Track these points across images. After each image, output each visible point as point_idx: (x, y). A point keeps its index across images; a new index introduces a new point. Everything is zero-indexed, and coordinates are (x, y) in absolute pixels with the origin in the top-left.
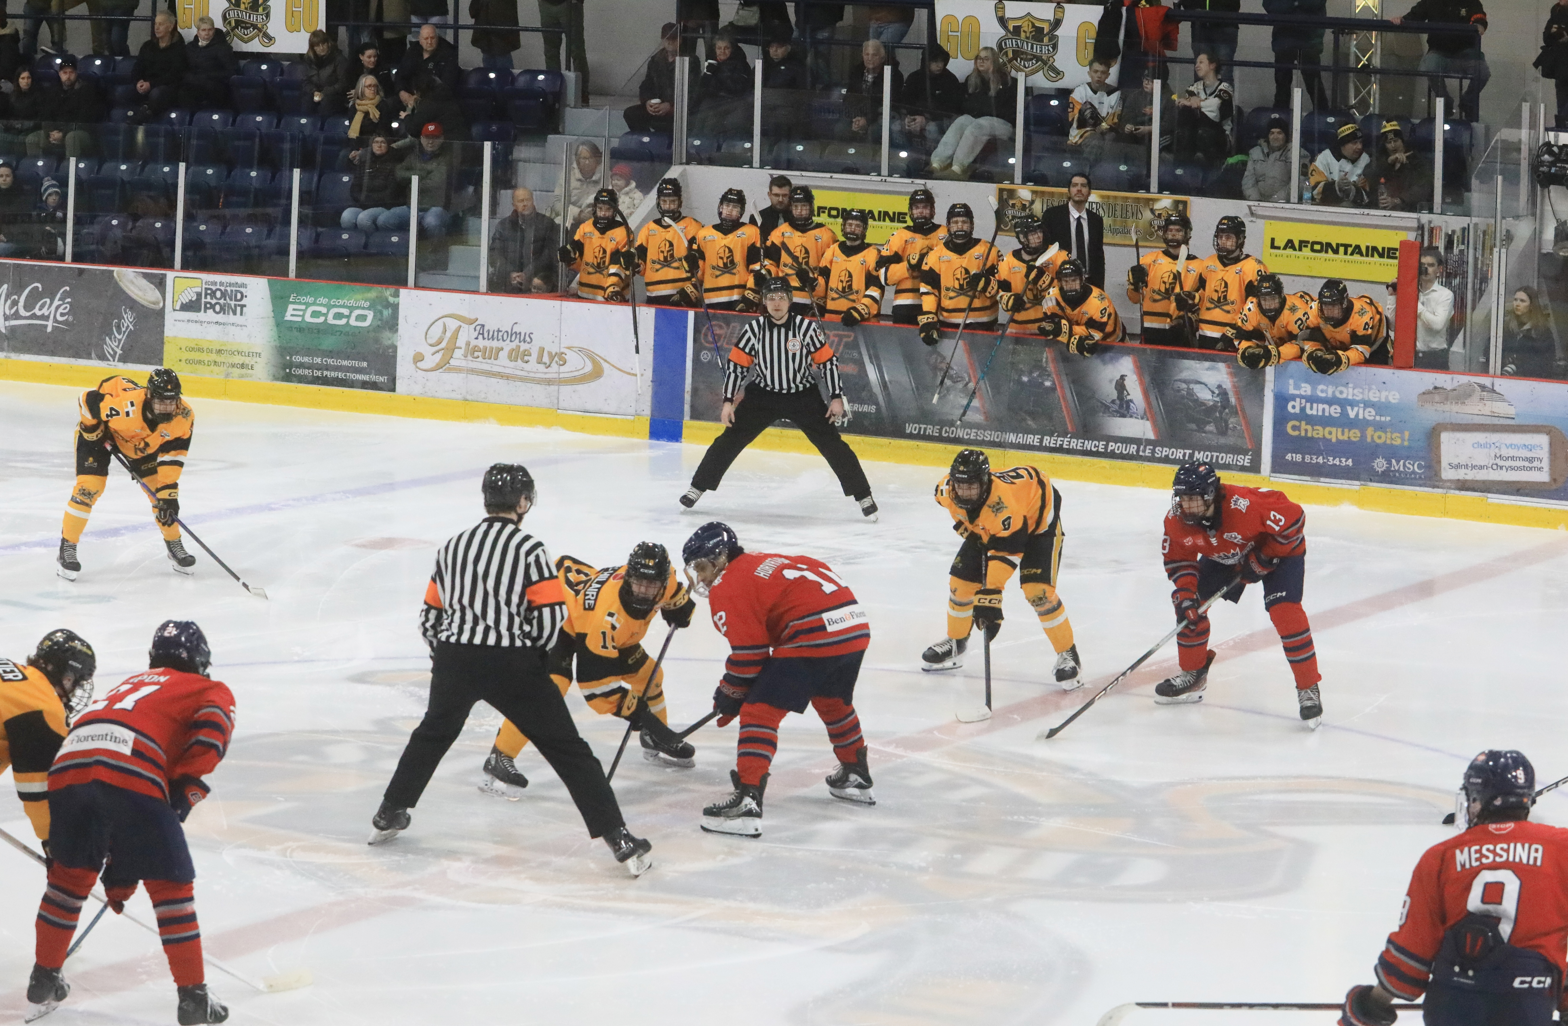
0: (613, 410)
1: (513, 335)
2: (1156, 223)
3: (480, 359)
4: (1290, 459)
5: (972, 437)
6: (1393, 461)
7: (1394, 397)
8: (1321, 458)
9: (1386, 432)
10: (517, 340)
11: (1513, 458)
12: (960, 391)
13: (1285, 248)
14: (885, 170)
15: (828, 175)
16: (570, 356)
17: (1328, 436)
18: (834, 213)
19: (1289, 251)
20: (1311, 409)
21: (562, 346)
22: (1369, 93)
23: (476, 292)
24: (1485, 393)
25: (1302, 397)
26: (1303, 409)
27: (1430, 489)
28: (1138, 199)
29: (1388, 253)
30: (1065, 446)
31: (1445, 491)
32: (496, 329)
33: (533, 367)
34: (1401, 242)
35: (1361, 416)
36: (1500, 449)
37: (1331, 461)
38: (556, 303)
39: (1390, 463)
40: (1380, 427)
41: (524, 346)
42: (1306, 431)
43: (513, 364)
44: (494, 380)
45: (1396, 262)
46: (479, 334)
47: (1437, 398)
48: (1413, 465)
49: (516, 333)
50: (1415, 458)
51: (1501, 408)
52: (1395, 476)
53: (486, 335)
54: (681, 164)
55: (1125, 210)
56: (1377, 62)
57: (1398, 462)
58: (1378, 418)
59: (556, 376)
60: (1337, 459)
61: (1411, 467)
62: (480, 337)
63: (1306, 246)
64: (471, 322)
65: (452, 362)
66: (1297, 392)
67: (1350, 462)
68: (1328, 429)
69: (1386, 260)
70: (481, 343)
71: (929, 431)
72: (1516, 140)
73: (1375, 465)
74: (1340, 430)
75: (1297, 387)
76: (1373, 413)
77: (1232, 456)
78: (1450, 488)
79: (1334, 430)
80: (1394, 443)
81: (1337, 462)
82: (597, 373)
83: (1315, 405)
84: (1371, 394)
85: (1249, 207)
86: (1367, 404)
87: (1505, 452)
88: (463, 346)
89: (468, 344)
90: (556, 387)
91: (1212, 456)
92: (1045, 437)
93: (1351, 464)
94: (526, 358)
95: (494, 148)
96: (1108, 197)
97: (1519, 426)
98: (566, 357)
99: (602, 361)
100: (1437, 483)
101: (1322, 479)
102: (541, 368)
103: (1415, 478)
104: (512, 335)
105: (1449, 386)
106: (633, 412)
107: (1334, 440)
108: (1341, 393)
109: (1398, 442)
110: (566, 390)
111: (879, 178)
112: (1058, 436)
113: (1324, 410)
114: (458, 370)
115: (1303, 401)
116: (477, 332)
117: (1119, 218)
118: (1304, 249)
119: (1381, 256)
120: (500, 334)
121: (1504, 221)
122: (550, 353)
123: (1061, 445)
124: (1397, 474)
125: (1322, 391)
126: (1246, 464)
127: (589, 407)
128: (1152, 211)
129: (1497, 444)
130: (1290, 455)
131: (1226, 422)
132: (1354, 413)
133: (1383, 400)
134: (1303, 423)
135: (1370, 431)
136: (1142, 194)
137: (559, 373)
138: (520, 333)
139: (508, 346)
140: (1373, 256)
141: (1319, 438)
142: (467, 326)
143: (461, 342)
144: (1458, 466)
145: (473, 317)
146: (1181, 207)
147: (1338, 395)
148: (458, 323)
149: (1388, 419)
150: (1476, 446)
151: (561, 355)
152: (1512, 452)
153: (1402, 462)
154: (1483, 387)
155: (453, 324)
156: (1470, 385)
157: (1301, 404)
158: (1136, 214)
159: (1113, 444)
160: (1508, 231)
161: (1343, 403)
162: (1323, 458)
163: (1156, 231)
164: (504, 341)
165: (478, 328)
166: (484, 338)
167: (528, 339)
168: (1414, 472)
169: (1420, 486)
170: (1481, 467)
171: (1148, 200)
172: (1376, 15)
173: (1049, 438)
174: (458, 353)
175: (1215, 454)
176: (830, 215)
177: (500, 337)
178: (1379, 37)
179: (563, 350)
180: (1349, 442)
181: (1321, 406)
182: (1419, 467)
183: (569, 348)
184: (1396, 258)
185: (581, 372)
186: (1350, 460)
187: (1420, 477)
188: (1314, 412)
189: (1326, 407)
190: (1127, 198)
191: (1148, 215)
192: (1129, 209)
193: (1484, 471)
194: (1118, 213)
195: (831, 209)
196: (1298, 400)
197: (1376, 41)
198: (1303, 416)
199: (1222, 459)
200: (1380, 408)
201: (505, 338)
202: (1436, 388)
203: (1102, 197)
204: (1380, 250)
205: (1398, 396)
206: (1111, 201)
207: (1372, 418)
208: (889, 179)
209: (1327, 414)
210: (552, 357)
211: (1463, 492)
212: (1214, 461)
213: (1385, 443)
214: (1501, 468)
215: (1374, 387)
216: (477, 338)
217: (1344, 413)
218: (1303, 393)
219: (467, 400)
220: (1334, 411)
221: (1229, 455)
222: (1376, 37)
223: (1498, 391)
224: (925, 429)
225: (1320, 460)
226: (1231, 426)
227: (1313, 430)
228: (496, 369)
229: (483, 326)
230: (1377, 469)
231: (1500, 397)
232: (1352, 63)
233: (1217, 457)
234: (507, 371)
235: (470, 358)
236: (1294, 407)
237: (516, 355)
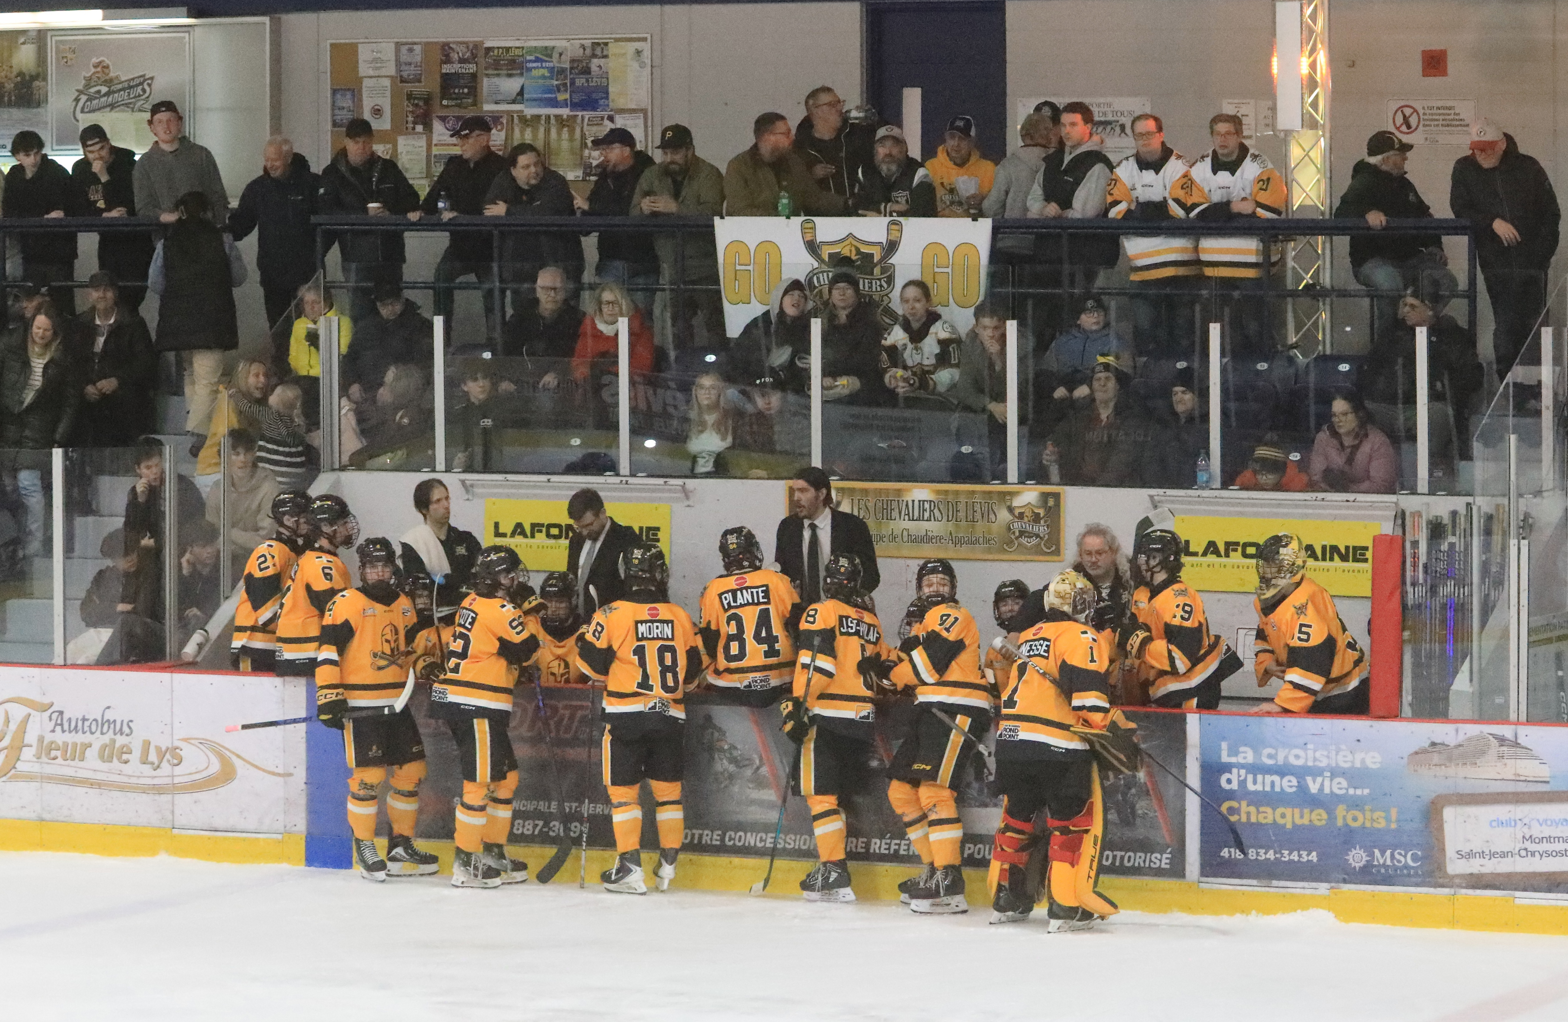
0: (251, 827)
1: (105, 724)
2: (1017, 526)
3: (60, 761)
4: (1227, 855)
5: (768, 845)
6: (1377, 852)
7: (1372, 760)
8: (1271, 852)
9: (1363, 811)
10: (111, 731)
11: (1549, 839)
12: (749, 781)
13: (1205, 554)
14: (624, 466)
15: (544, 478)
16: (188, 752)
17: (1281, 821)
18: (555, 531)
19: (1211, 558)
20: (1255, 783)
21: (175, 737)
22: (1316, 324)
23: (50, 665)
24: (1505, 748)
25: (1240, 766)
26: (1243, 783)
27: (1432, 890)
28: (990, 492)
29: (1356, 554)
30: (902, 852)
31: (1452, 891)
32: (80, 717)
33: (135, 770)
34: (1375, 539)
35: (1327, 790)
36: (1530, 828)
37: (1286, 856)
38: (165, 676)
39: (1372, 855)
40: (1356, 804)
41: (121, 740)
42: (1248, 814)
43: (105, 766)
44: (80, 790)
45: (1368, 566)
46: (56, 724)
47: (1436, 758)
48: (1405, 856)
49: (108, 721)
50: (1407, 848)
51: (1528, 768)
52: (1379, 871)
53: (66, 727)
54: (333, 470)
55: (970, 507)
56: (1326, 280)
57: (1383, 853)
58: (1351, 791)
59: (168, 780)
60: (1296, 853)
61: (1403, 859)
62: (58, 728)
63: (1236, 550)
64: (44, 708)
65: (20, 766)
66: (1233, 760)
67: (1314, 857)
68: (1280, 810)
69: (1351, 565)
70: (60, 737)
71: (706, 839)
72: (1533, 382)
73: (1350, 858)
74: (1297, 811)
75: (1233, 752)
76: (1344, 784)
77: (1143, 855)
78: (1460, 886)
79: (1288, 812)
80: (1376, 825)
81: (1295, 857)
82: (227, 774)
83: (1260, 777)
84: (1340, 758)
85: (1151, 497)
86: (1335, 773)
87: (1537, 831)
88: (34, 743)
89: (41, 739)
90: (169, 797)
91: (1115, 857)
92: (874, 840)
93: (1315, 859)
94: (125, 757)
95: (66, 456)
96: (946, 492)
97: (1554, 793)
98: (181, 753)
99: (234, 758)
100: (1441, 881)
101: (1275, 883)
102: (147, 770)
103: (1409, 875)
104: (103, 725)
105: (1452, 741)
106: (282, 830)
107: (1289, 826)
108: (1297, 757)
109: (1382, 824)
110: (184, 801)
111: (617, 480)
112: (891, 838)
113: (1273, 783)
114: (29, 777)
115: (1243, 772)
116: (53, 722)
117: (963, 523)
118: (1232, 554)
119: (1344, 558)
120: (87, 724)
121: (1521, 500)
122: (158, 749)
123: (896, 851)
124: (1383, 871)
125: (1270, 756)
126: (1163, 866)
127: (219, 823)
128: (1011, 509)
129: (1526, 821)
130: (1226, 850)
131: (1133, 808)
132: (1317, 786)
133: (1358, 765)
134: (1244, 804)
135: (1340, 810)
136: (996, 487)
137: (173, 776)
138: (115, 721)
139: (98, 741)
140: (1332, 559)
141: (1267, 824)
142: (38, 714)
143: (31, 737)
144: (1470, 855)
145: (46, 700)
146: (1051, 502)
147: (1293, 761)
148: (25, 710)
149: (1366, 791)
150: (1494, 824)
151: (174, 750)
152: (1547, 832)
153: (1388, 852)
154: (1502, 740)
155: (18, 712)
156: (1481, 738)
157: (1239, 776)
158: (988, 513)
159: (971, 846)
160: (1527, 516)
161: (1300, 773)
162: (1275, 853)
163: (1017, 538)
164: (92, 733)
165: (55, 716)
166: (63, 731)
167: (126, 729)
168: (1406, 866)
169: (1417, 885)
170: (1504, 855)
171: (1003, 495)
172: (1323, 213)
173: (878, 841)
174: (28, 754)
175: (1119, 854)
176: (548, 535)
177: (86, 729)
178: (1328, 245)
179: (177, 743)
180: (1311, 828)
181: (1269, 778)
182: (1415, 858)
183: (186, 740)
184: (1366, 560)
185: (205, 774)
186: (1314, 854)
187: (1416, 874)
188: (1259, 787)
189: (1276, 778)
190: (973, 492)
191: (1004, 515)
192: (977, 507)
193: (1509, 859)
194: (962, 514)
195: (550, 526)
196: (1235, 771)
197: (1323, 249)
198: (1242, 793)
199: (1129, 861)
200: (1355, 776)
201: (94, 728)
202: (1433, 744)
203: (938, 492)
204: (1343, 551)
205: (1378, 759)
206: (950, 498)
207: (1343, 792)
208: (632, 480)
209: (1277, 789)
210: (161, 755)
211: (1478, 892)
212: (1117, 864)
213: (1363, 827)
214: (1533, 854)
215: (1343, 747)
216: (53, 731)
217: (1302, 788)
218: (1241, 761)
219: (43, 820)
220: (1289, 784)
221: (1139, 854)
222: (1324, 243)
223: (1523, 744)
224: (701, 836)
225: (1271, 855)
226: (1140, 812)
227: (1258, 812)
228: (83, 774)
229: (61, 713)
230: (1354, 864)
231: (1527, 753)
232: (1290, 284)
233: (1122, 858)
234: (99, 776)
235: (44, 759)
236: (1229, 781)
237: (108, 754)
